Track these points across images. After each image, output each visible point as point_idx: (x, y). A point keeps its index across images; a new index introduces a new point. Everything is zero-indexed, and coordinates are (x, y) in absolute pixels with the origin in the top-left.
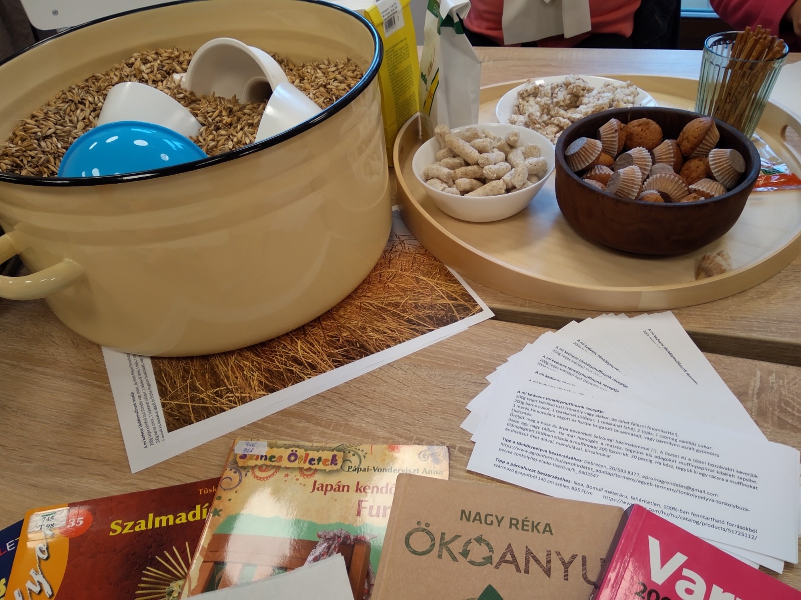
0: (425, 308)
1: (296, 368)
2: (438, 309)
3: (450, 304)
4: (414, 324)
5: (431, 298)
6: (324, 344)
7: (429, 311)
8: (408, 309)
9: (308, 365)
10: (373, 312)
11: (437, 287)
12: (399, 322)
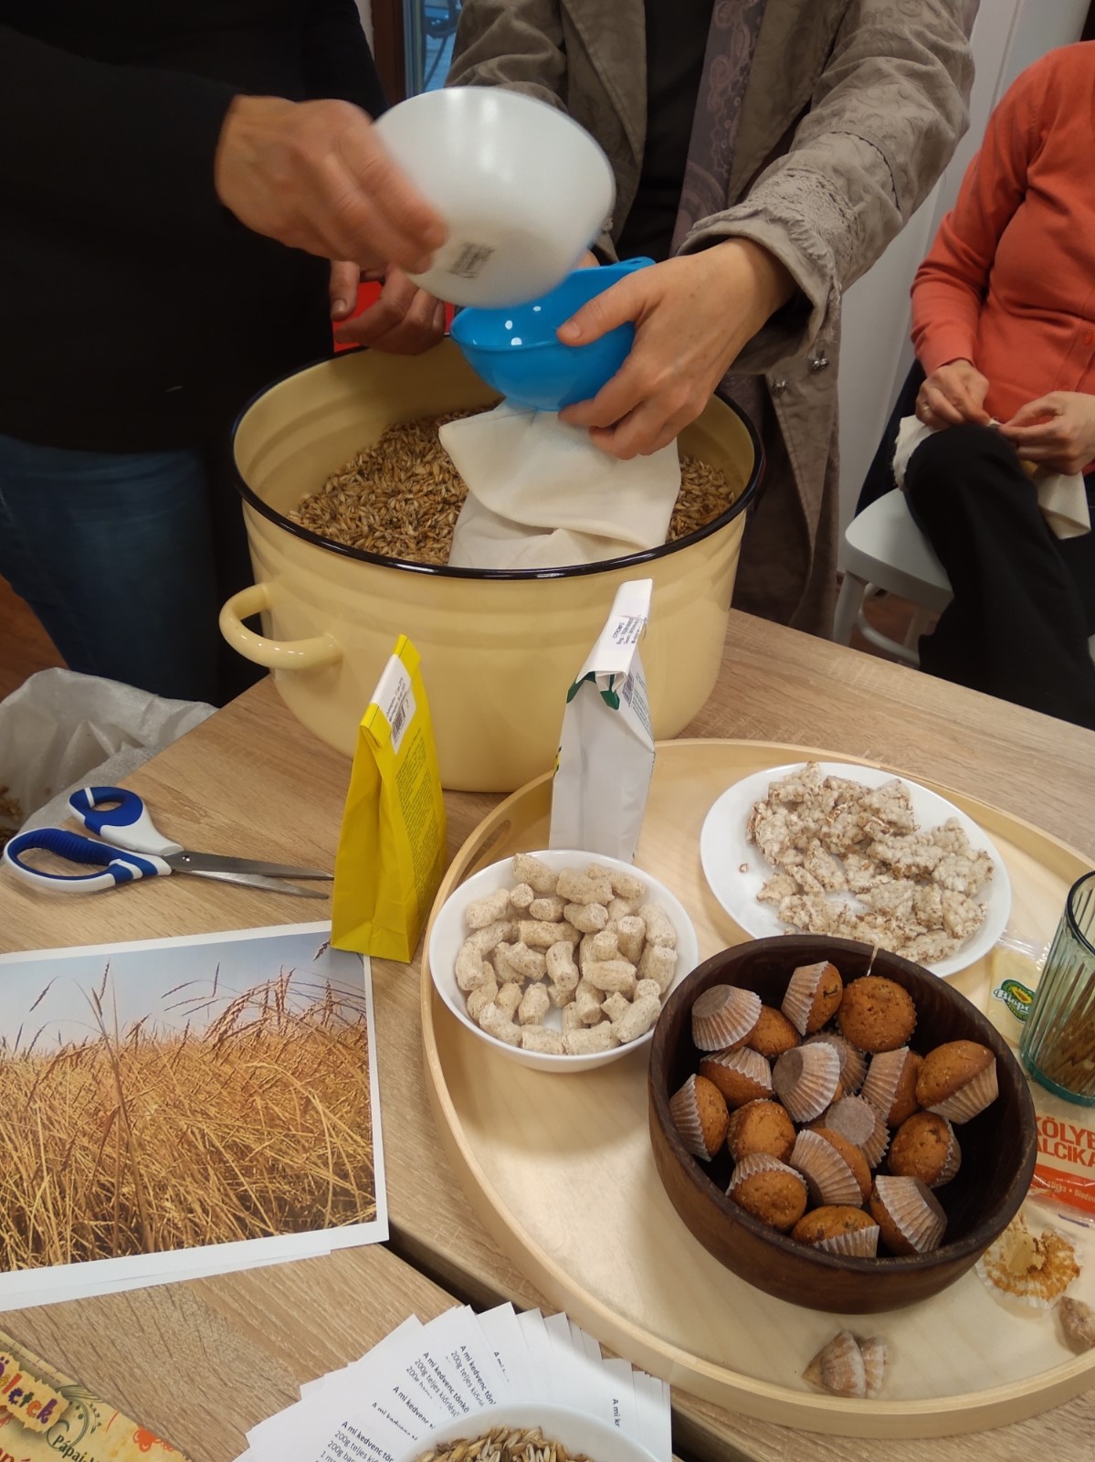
0: (284, 1178)
1: (11, 1236)
2: (304, 1189)
3: (331, 1182)
4: (248, 1209)
5: (307, 1159)
6: (83, 1201)
7: (287, 1187)
8: (257, 1169)
9: (33, 1237)
10: (197, 1155)
11: (331, 1136)
12: (227, 1195)
